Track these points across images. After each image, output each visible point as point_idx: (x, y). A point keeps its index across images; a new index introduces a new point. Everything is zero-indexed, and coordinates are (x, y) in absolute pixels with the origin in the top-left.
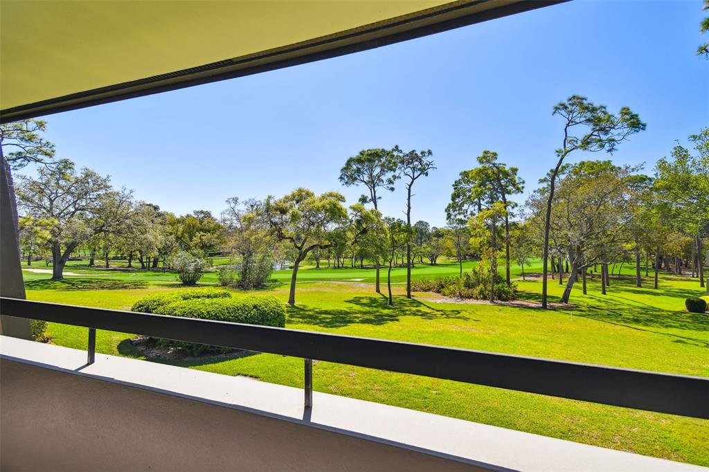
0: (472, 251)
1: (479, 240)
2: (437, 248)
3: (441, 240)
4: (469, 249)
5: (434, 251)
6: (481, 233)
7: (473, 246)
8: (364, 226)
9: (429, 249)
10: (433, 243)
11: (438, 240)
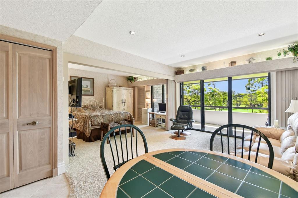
0: (258, 103)
1: (262, 98)
2: (240, 101)
3: (241, 98)
4: (256, 102)
5: (238, 103)
6: (263, 95)
7: (259, 100)
8: (213, 94)
9: (236, 102)
10: (238, 100)
11: (240, 98)
